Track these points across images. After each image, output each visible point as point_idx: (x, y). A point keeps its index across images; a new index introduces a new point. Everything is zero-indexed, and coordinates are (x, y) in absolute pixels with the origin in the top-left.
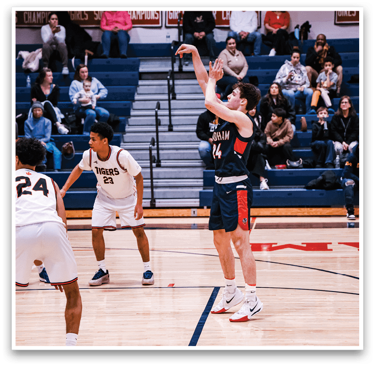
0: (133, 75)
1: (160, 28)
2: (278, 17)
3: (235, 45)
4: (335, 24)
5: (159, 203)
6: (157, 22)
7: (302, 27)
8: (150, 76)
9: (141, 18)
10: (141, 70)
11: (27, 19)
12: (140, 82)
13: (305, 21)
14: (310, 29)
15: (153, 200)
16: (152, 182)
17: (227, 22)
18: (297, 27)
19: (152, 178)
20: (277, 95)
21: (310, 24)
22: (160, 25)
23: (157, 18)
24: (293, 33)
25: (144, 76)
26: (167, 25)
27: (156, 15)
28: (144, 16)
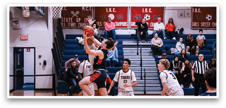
0: (121, 46)
1: (128, 29)
2: (171, 25)
3: (157, 36)
4: (191, 29)
5: (147, 93)
6: (126, 27)
7: (180, 30)
8: (126, 46)
9: (121, 26)
10: (123, 44)
11: (79, 26)
12: (123, 49)
13: (182, 28)
14: (184, 31)
15: (145, 92)
16: (145, 85)
17: (153, 27)
18: (179, 30)
19: (145, 84)
20: (184, 54)
21: (184, 29)
22: (128, 28)
23: (127, 26)
24: (177, 32)
25: (124, 46)
26: (130, 28)
27: (126, 25)
28: (122, 25)
